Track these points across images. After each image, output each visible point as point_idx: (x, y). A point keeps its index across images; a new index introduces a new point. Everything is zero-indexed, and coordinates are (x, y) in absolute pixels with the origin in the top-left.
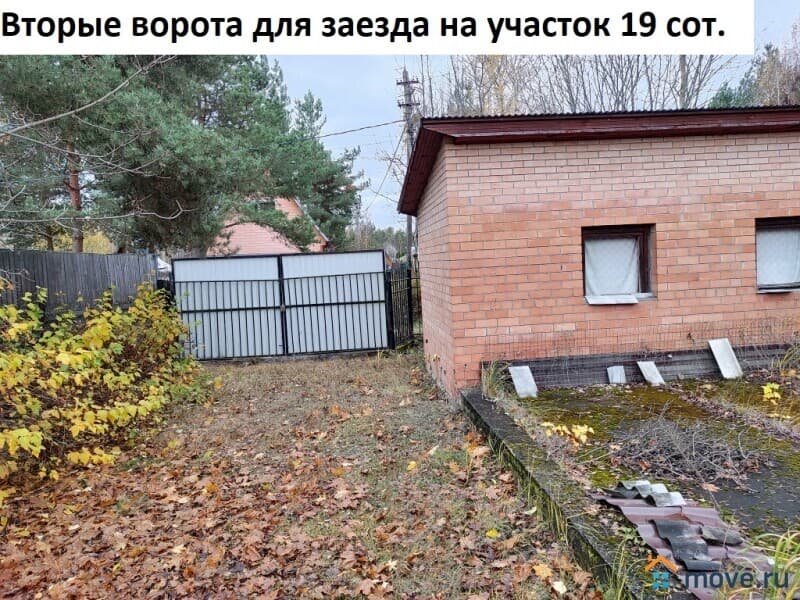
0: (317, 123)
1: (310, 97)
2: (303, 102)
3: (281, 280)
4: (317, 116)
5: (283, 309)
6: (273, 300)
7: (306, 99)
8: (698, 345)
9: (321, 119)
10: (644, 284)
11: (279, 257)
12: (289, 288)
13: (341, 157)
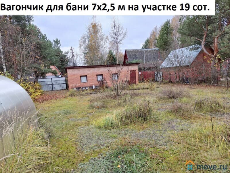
0: (59, 46)
1: (57, 39)
2: (55, 40)
3: (52, 81)
4: (59, 44)
5: (52, 85)
6: (51, 83)
7: (56, 40)
8: (91, 86)
9: (60, 44)
10: (87, 81)
11: (52, 78)
12: (53, 82)
13: (65, 53)
